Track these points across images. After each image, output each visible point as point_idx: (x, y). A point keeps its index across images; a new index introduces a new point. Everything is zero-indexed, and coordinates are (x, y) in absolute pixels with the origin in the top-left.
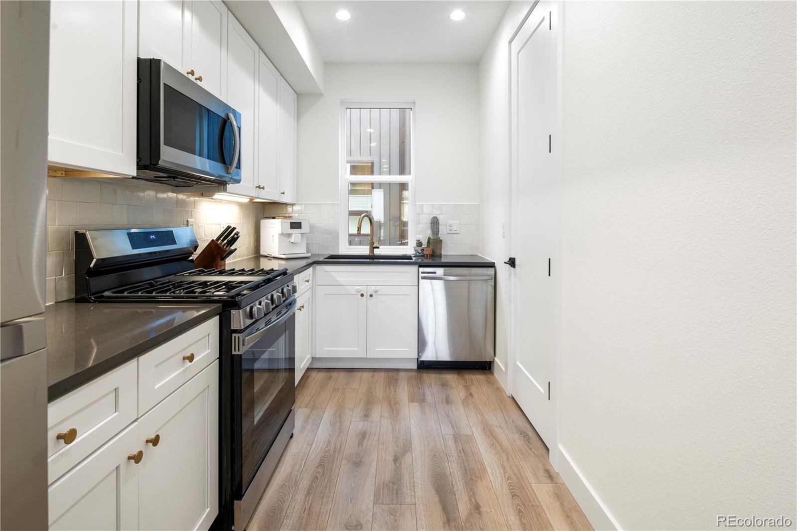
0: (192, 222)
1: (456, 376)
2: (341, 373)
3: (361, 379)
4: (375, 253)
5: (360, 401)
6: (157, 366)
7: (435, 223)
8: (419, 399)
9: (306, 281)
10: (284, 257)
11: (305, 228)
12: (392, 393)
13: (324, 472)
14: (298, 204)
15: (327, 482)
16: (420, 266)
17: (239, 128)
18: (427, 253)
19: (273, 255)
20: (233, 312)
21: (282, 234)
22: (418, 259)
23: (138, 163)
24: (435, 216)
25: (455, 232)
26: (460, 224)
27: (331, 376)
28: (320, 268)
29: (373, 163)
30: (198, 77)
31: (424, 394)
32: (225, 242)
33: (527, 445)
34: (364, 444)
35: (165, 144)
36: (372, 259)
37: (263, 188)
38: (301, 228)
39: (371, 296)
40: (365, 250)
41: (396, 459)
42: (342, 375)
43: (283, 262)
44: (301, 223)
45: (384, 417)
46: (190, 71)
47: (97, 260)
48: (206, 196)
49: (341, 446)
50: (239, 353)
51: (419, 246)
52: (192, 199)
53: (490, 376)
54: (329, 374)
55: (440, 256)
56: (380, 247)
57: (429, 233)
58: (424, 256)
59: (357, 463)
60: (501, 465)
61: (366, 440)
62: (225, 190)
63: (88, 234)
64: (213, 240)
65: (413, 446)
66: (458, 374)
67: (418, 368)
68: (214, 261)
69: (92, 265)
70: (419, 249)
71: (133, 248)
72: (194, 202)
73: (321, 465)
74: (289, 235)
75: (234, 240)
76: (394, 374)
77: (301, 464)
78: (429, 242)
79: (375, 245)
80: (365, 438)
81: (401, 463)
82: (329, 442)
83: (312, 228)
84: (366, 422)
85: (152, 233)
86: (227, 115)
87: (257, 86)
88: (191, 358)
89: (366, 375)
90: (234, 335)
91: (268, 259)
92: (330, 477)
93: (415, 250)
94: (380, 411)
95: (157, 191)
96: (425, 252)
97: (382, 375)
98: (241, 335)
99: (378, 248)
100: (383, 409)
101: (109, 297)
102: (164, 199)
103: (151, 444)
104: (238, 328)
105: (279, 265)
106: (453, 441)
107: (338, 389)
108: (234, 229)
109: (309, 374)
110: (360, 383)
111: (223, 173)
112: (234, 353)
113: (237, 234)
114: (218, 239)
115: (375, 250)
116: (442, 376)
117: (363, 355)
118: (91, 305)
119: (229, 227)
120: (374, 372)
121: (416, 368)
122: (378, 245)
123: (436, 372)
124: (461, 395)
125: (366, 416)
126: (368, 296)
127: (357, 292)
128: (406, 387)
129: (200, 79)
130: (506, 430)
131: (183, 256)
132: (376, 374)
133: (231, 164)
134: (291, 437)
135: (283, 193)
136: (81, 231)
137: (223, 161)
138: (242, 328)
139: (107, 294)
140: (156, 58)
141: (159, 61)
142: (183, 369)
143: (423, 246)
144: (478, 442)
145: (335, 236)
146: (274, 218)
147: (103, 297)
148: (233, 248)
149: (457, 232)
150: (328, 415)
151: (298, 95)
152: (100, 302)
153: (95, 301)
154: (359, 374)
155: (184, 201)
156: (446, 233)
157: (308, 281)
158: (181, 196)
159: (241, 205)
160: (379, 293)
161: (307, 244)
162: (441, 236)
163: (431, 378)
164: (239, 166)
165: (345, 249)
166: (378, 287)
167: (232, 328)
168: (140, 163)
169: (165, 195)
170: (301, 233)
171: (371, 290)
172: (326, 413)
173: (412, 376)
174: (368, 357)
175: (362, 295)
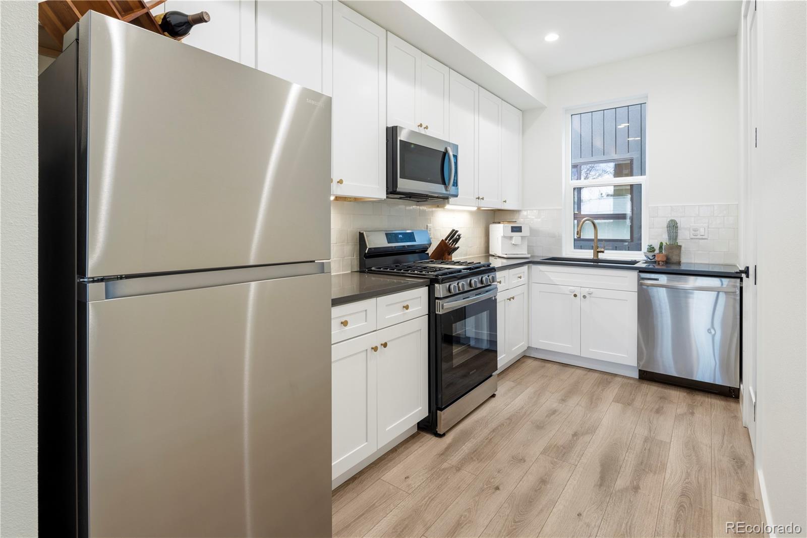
0: (430, 226)
1: (685, 394)
2: (555, 365)
3: (572, 374)
4: (599, 257)
5: (563, 389)
6: (387, 306)
7: (673, 227)
8: (626, 402)
9: (518, 277)
10: (505, 256)
11: (525, 231)
12: (599, 391)
13: (510, 423)
14: (525, 210)
15: (510, 430)
16: (640, 272)
17: (456, 157)
18: (659, 259)
19: (498, 255)
20: (437, 285)
21: (504, 237)
22: (649, 265)
23: (387, 190)
24: (673, 219)
25: (701, 237)
26: (708, 228)
27: (544, 366)
28: (535, 268)
29: (632, 160)
30: (425, 126)
31: (633, 400)
32: (451, 241)
33: (735, 470)
34: (552, 417)
35: (400, 178)
36: (596, 263)
37: (483, 199)
38: (521, 232)
39: (585, 297)
40: (588, 254)
41: (575, 435)
42: (555, 367)
43: (505, 261)
44: (521, 227)
45: (580, 405)
46: (419, 124)
47: (369, 248)
48: (440, 207)
49: (531, 412)
50: (439, 313)
51: (651, 252)
52: (431, 210)
53: (733, 405)
54: (543, 364)
55: (679, 263)
56: (606, 251)
57: (665, 239)
58: (655, 262)
59: (540, 427)
60: (687, 472)
61: (554, 415)
62: (448, 203)
63: (364, 233)
64: (443, 240)
65: (597, 432)
66: (688, 393)
67: (639, 378)
68: (444, 255)
69: (366, 252)
70: (650, 255)
71: (388, 243)
72: (432, 211)
73: (510, 419)
74: (511, 238)
75: (457, 240)
76: (609, 377)
77: (495, 414)
78: (661, 247)
79: (599, 250)
80: (554, 414)
81: (579, 439)
82: (523, 408)
83: (532, 231)
84: (561, 405)
85: (400, 234)
86: (446, 149)
87: (477, 118)
88: (407, 307)
89: (579, 372)
90: (437, 301)
91: (495, 258)
92: (513, 427)
93: (645, 256)
94: (579, 400)
95: (406, 205)
96: (656, 259)
97: (596, 375)
98: (441, 301)
99: (603, 252)
100: (582, 399)
101: (374, 271)
102: (410, 210)
103: (383, 346)
104: (439, 297)
105: (502, 263)
106: (643, 440)
107: (547, 376)
108: (457, 232)
109: (525, 360)
110: (569, 377)
111: (444, 192)
112: (437, 313)
113: (459, 236)
114: (446, 239)
115: (599, 254)
116: (666, 391)
117: (576, 352)
118: (366, 274)
119: (453, 230)
120: (589, 371)
121: (638, 378)
122: (602, 250)
123: (661, 386)
124: (678, 410)
125: (563, 400)
126: (582, 297)
127: (571, 292)
128: (617, 389)
129: (426, 128)
130: (716, 452)
131: (423, 250)
132: (591, 373)
133: (449, 185)
134: (493, 396)
135: (505, 202)
136: (362, 232)
137: (444, 183)
138: (442, 297)
139: (373, 269)
140: (395, 125)
141: (397, 126)
142: (402, 313)
143: (655, 252)
144: (671, 449)
145: (558, 240)
146: (499, 223)
147: (371, 270)
148: (456, 246)
149: (704, 237)
150: (530, 390)
151: (523, 112)
152: (370, 273)
153: (368, 272)
154: (572, 370)
155: (424, 211)
156: (689, 238)
157: (520, 277)
158: (422, 208)
159: (471, 212)
160: (593, 295)
161: (528, 246)
162: (680, 242)
163: (652, 390)
164: (456, 184)
165: (569, 251)
166: (591, 290)
167: (436, 296)
168: (388, 191)
169: (411, 208)
170: (522, 237)
171: (585, 291)
172: (528, 389)
173: (628, 383)
174: (582, 356)
175: (575, 296)
